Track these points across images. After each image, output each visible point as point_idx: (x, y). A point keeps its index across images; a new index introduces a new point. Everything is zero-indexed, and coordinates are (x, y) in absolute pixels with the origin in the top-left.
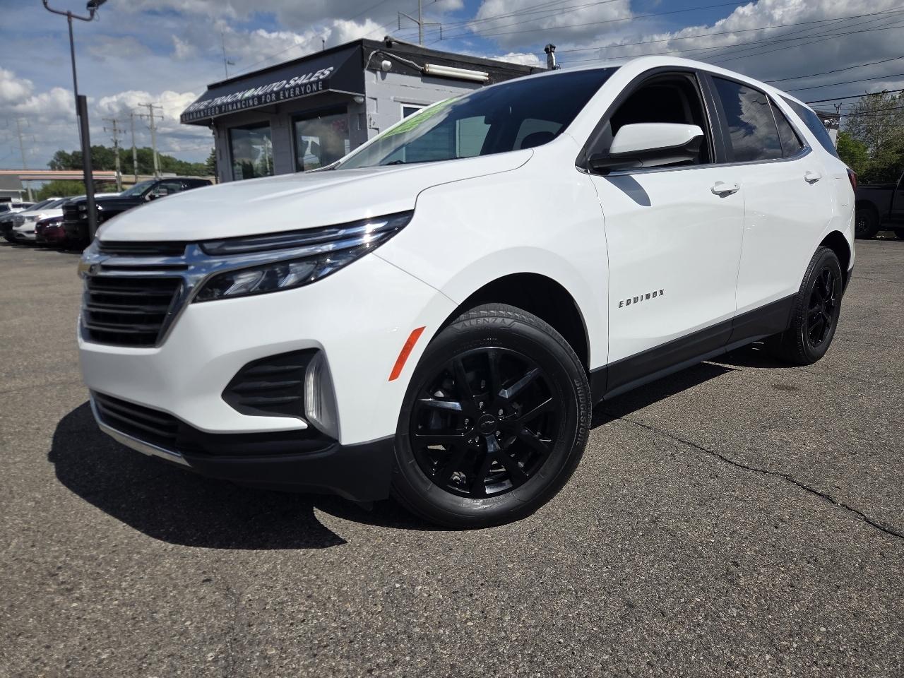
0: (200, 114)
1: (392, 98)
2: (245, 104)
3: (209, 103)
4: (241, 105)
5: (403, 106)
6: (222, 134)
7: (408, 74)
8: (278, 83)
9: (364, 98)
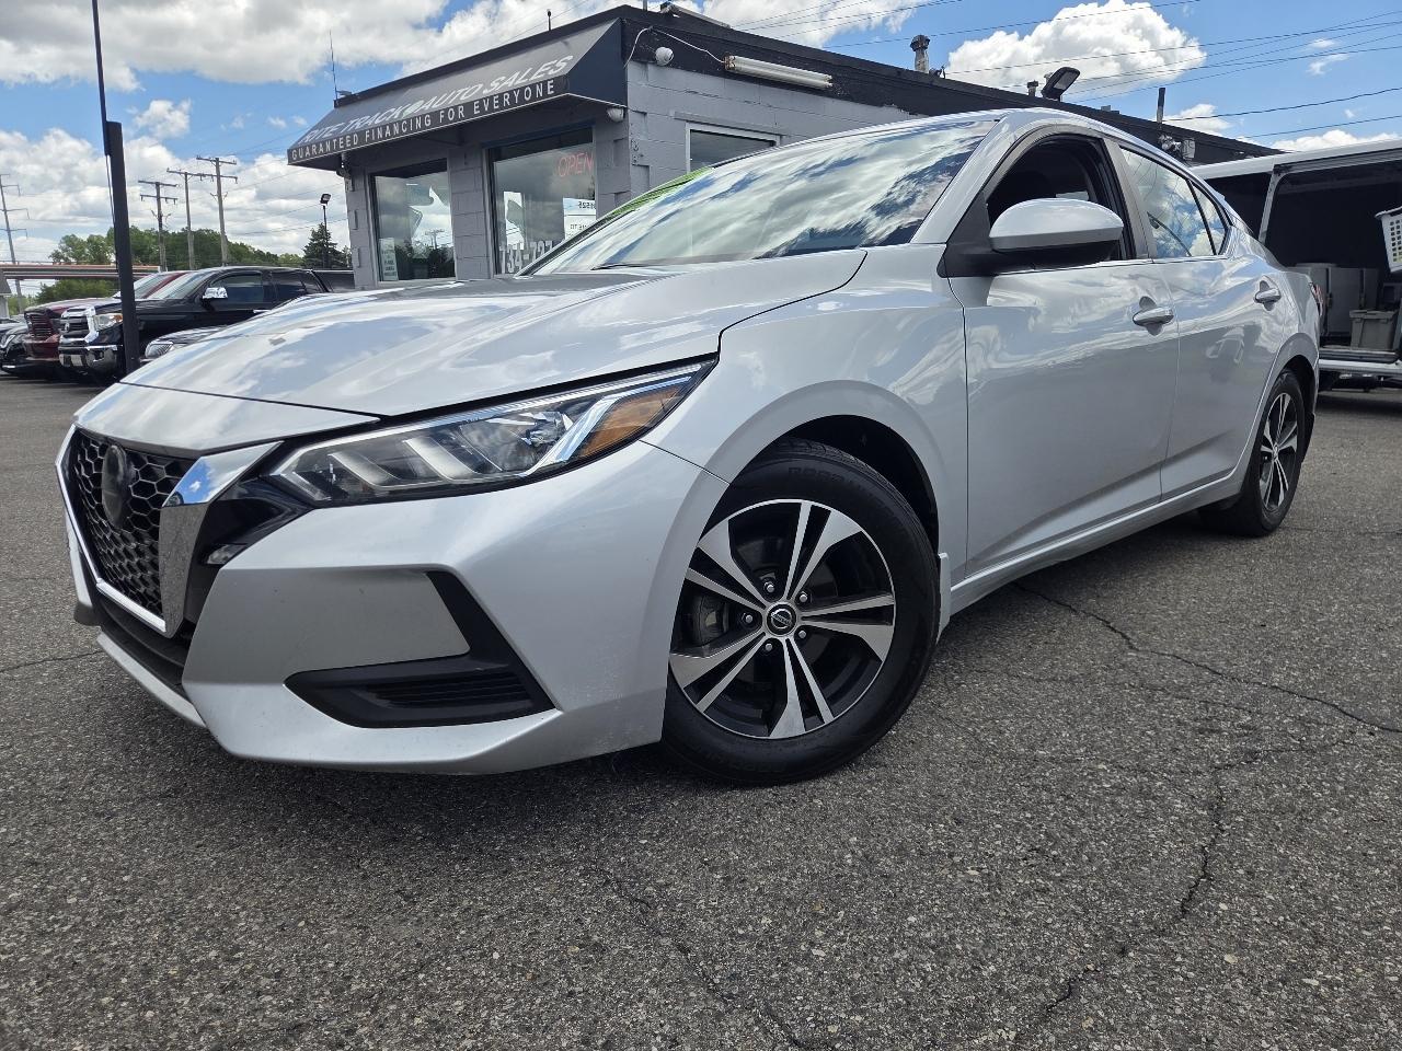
0: (324, 147)
1: (672, 113)
2: (407, 126)
3: (342, 128)
4: (400, 129)
5: (689, 127)
6: (360, 184)
7: (700, 70)
8: (468, 89)
9: (625, 110)
